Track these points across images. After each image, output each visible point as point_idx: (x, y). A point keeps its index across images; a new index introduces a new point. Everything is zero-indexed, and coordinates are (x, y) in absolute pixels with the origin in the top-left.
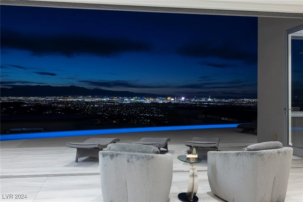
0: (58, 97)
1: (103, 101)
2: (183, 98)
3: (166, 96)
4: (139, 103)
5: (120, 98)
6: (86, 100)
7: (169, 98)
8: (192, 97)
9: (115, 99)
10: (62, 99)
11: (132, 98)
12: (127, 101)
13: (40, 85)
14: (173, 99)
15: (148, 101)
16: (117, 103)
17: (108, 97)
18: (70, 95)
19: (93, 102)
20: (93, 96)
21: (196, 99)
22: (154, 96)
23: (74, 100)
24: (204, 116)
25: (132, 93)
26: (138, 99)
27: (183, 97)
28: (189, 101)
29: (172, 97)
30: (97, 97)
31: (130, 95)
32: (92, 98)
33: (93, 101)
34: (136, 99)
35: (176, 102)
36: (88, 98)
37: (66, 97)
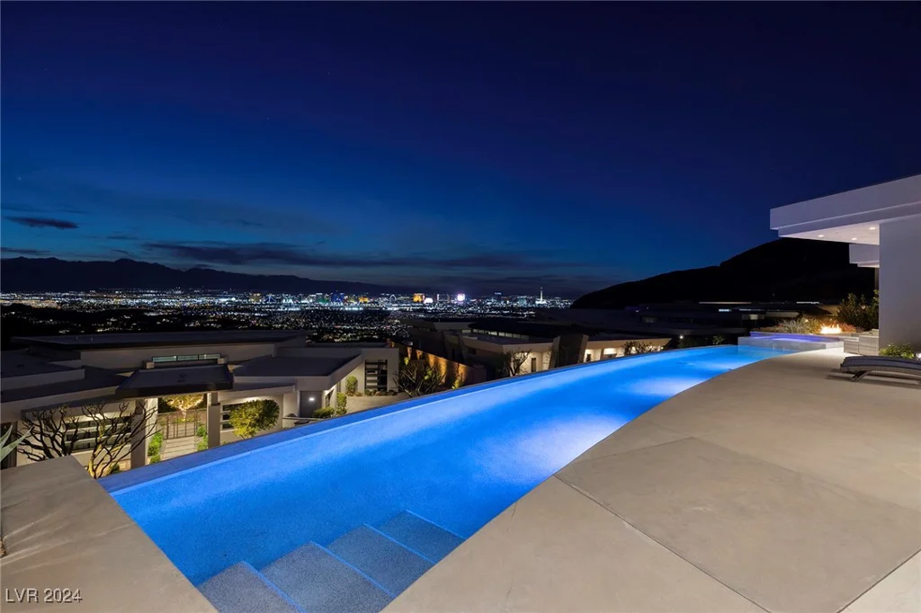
0: (81, 294)
1: (219, 307)
2: (461, 298)
3: (410, 292)
4: (326, 312)
5: (270, 296)
6: (167, 302)
7: (417, 298)
8: (490, 294)
9: (254, 300)
10: (92, 301)
11: (306, 296)
12: (290, 305)
13: (25, 256)
14: (429, 300)
15: (354, 305)
16: (259, 311)
17: (234, 292)
18: (118, 287)
19: (189, 308)
20: (188, 292)
21: (499, 299)
22: (374, 291)
23: (130, 301)
24: (469, 331)
25: (306, 280)
26: (323, 300)
27: (461, 292)
28: (480, 304)
29: (428, 293)
30: (200, 295)
31: (300, 287)
32: (182, 296)
33: (188, 304)
34: (317, 299)
35: (439, 308)
36: (173, 296)
37: (107, 292)
